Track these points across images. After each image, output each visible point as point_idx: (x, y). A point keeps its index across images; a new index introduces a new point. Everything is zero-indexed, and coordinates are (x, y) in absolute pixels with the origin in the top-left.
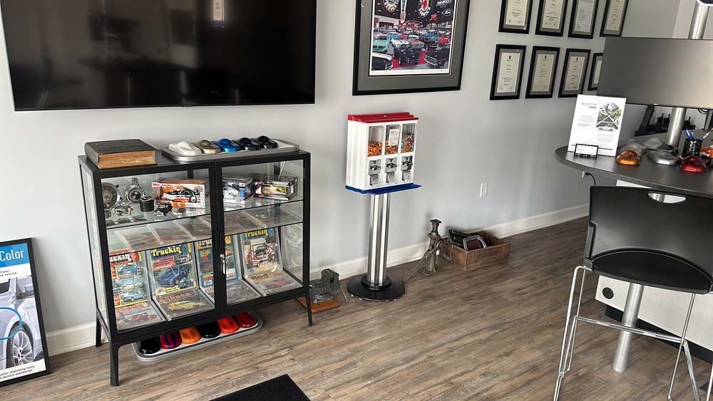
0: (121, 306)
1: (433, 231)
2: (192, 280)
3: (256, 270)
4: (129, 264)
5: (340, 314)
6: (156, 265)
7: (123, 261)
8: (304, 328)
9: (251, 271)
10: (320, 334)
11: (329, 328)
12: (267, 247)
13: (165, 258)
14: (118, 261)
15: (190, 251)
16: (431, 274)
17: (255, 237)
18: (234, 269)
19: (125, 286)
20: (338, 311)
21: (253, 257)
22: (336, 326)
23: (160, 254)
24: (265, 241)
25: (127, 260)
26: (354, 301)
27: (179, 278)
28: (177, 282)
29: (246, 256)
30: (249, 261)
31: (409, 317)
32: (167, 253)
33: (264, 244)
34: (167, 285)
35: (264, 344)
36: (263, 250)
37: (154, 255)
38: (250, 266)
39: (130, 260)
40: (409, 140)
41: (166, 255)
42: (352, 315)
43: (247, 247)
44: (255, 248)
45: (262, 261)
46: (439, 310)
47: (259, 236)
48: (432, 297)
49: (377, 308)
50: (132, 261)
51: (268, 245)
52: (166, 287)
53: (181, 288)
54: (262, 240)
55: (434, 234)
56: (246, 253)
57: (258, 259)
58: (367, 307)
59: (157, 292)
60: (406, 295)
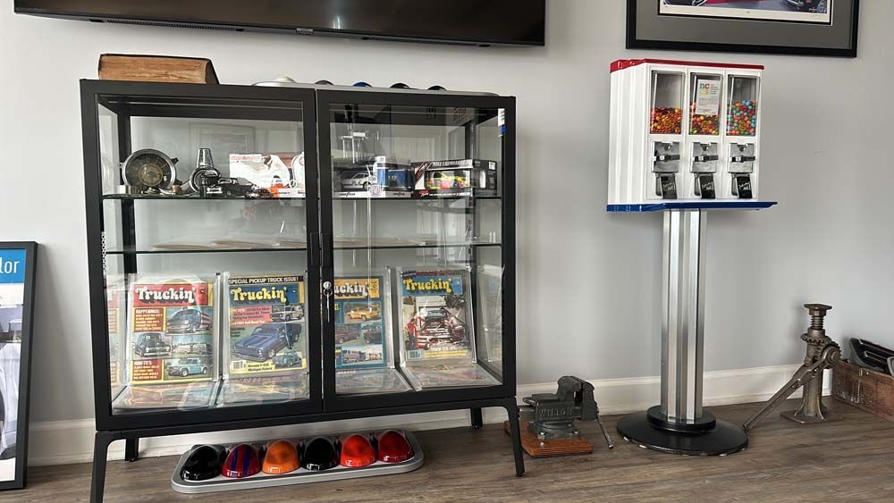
0: (162, 381)
1: (812, 328)
2: (300, 354)
3: (424, 355)
4: (190, 308)
5: (588, 465)
6: (236, 317)
7: (180, 301)
8: (503, 478)
9: (413, 355)
10: (534, 494)
11: (556, 486)
12: (447, 315)
13: (256, 306)
14: (169, 301)
15: (302, 301)
16: (811, 423)
17: (425, 292)
18: (381, 346)
19: (175, 347)
20: (586, 460)
21: (418, 328)
22: (576, 484)
23: (246, 297)
24: (444, 303)
25: (187, 300)
26: (625, 447)
27: (277, 348)
28: (272, 354)
29: (405, 325)
30: (410, 335)
31: (755, 488)
32: (261, 298)
33: (442, 308)
34: (253, 356)
35: (411, 495)
36: (439, 320)
37: (236, 298)
38: (411, 344)
39: (191, 301)
40: (744, 109)
41: (257, 301)
42: (616, 470)
43: (410, 308)
44: (423, 313)
45: (435, 340)
46: (834, 483)
47: (433, 292)
48: (817, 459)
49: (679, 465)
50: (194, 304)
51: (450, 310)
52: (248, 360)
53: (277, 366)
54: (440, 300)
55: (815, 333)
56: (404, 320)
57: (429, 334)
58: (654, 461)
59: (232, 366)
60: (749, 450)
